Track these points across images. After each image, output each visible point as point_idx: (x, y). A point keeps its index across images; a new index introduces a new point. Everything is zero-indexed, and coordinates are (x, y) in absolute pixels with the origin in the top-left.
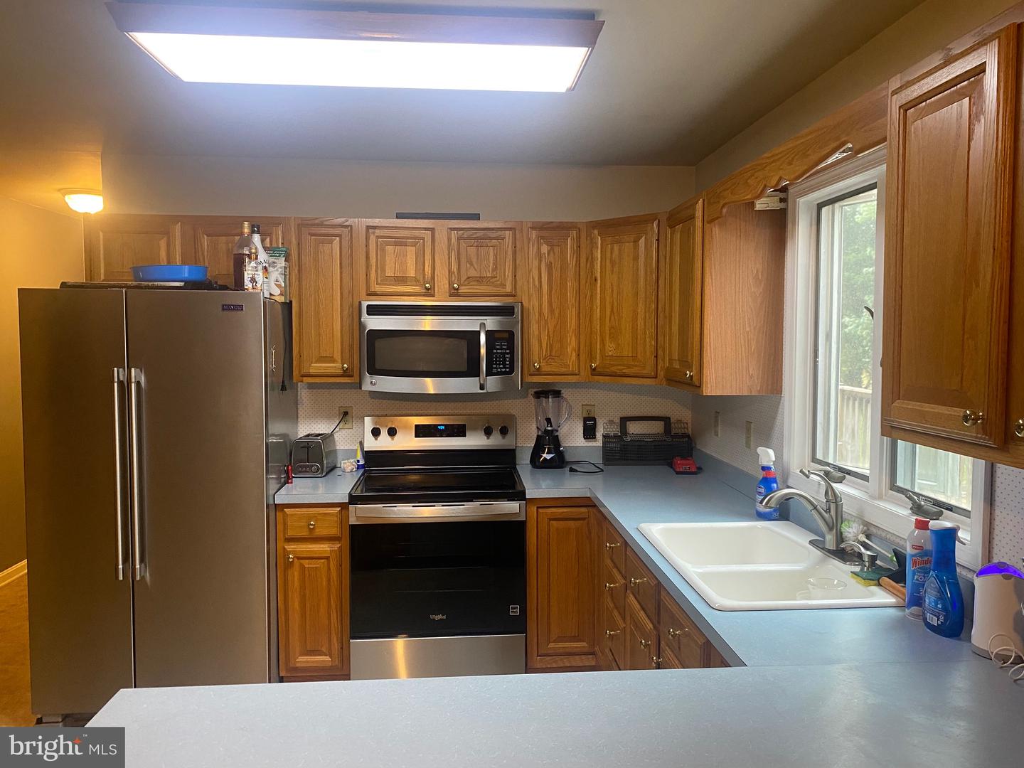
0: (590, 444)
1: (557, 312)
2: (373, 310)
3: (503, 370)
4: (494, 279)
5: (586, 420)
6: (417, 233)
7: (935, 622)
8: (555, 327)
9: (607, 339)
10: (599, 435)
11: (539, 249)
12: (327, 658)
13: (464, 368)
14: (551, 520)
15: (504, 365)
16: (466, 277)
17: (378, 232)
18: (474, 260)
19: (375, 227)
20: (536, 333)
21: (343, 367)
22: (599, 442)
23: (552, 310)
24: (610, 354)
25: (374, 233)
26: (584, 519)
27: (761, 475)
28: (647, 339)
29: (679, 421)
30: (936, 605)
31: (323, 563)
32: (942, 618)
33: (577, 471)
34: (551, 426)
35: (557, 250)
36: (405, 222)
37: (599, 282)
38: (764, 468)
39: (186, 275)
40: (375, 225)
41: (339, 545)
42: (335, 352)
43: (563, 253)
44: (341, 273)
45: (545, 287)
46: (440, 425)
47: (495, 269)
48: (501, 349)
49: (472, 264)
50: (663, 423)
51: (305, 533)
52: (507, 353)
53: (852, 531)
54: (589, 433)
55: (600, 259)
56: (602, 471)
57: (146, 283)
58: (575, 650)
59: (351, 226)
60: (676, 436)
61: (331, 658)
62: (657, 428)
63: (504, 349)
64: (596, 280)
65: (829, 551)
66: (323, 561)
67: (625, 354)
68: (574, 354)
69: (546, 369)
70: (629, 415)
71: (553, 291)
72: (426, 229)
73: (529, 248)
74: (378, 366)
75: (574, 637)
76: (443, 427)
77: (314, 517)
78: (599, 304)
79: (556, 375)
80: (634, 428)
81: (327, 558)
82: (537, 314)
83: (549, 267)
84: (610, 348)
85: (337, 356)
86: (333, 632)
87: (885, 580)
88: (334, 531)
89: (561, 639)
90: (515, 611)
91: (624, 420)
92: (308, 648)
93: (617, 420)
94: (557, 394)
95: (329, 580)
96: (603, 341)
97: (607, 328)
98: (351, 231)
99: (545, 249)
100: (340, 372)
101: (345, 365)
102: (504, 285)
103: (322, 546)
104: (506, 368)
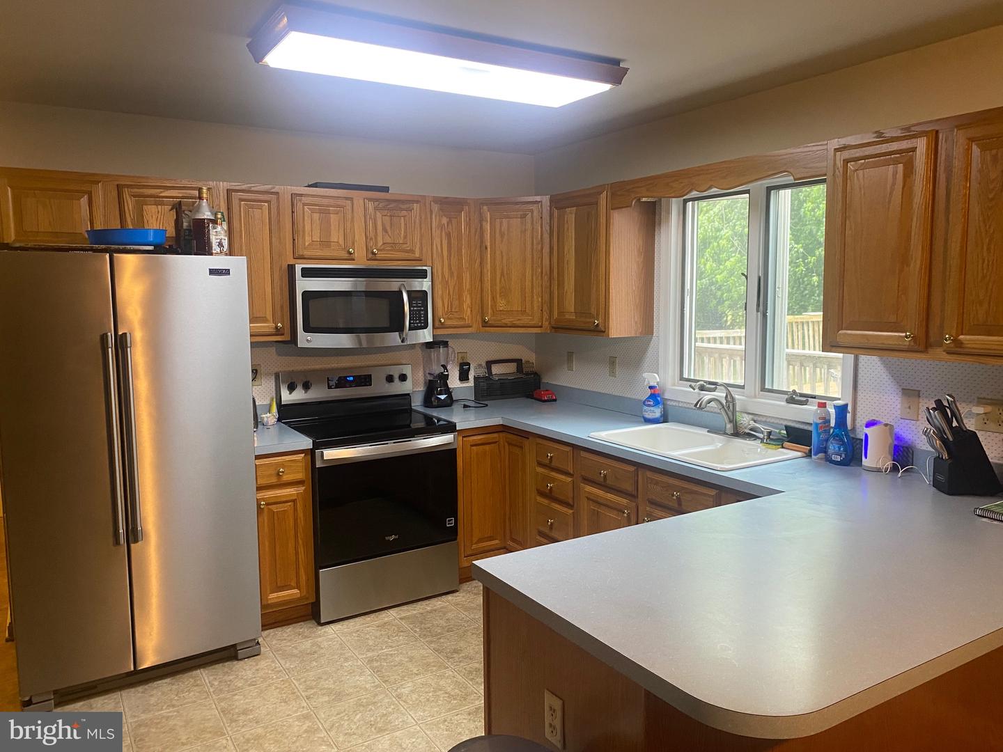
0: (464, 385)
1: (455, 274)
2: (307, 273)
3: (419, 325)
4: (405, 246)
5: (462, 365)
6: (340, 202)
7: (839, 459)
8: (454, 287)
9: (498, 296)
10: (471, 376)
11: (440, 221)
12: (296, 591)
13: (386, 324)
14: (472, 446)
15: (420, 320)
16: (382, 243)
17: (304, 199)
18: (388, 228)
19: (301, 195)
20: (440, 293)
21: (276, 327)
22: (471, 383)
23: (452, 274)
24: (501, 309)
25: (300, 201)
26: (496, 442)
27: (649, 392)
28: (535, 297)
29: (528, 362)
30: (840, 449)
31: (290, 506)
32: (843, 456)
33: (470, 407)
34: (447, 371)
35: (454, 221)
36: (326, 192)
37: (489, 249)
38: (651, 388)
39: (151, 239)
40: (300, 193)
41: (304, 488)
42: (268, 313)
43: (459, 223)
44: (271, 237)
45: (445, 253)
46: (349, 377)
47: (405, 237)
48: (417, 307)
49: (386, 232)
50: (515, 364)
51: (274, 480)
52: (422, 310)
53: (745, 421)
54: (464, 377)
55: (489, 231)
56: (487, 405)
57: (117, 247)
58: (492, 547)
59: (278, 193)
60: (527, 374)
61: (299, 590)
62: (511, 368)
63: (419, 307)
64: (486, 248)
65: (732, 435)
66: (290, 504)
67: (515, 308)
68: (469, 310)
69: (449, 323)
70: (492, 359)
71: (452, 257)
72: (347, 199)
73: (431, 219)
74: (312, 325)
75: (490, 537)
76: (352, 378)
77: (282, 465)
78: (489, 268)
79: (455, 327)
80: (496, 370)
81: (294, 501)
82: (440, 277)
83: (449, 235)
84: (501, 304)
85: (270, 317)
86: (301, 566)
87: (786, 444)
88: (300, 476)
89: (480, 541)
90: (450, 523)
91: (489, 364)
92: (279, 584)
93: (484, 364)
94: (445, 344)
95: (296, 520)
96: (493, 299)
97: (498, 288)
98: (278, 199)
99: (445, 220)
100: (273, 331)
101: (279, 325)
102: (412, 251)
103: (288, 490)
104: (421, 323)
